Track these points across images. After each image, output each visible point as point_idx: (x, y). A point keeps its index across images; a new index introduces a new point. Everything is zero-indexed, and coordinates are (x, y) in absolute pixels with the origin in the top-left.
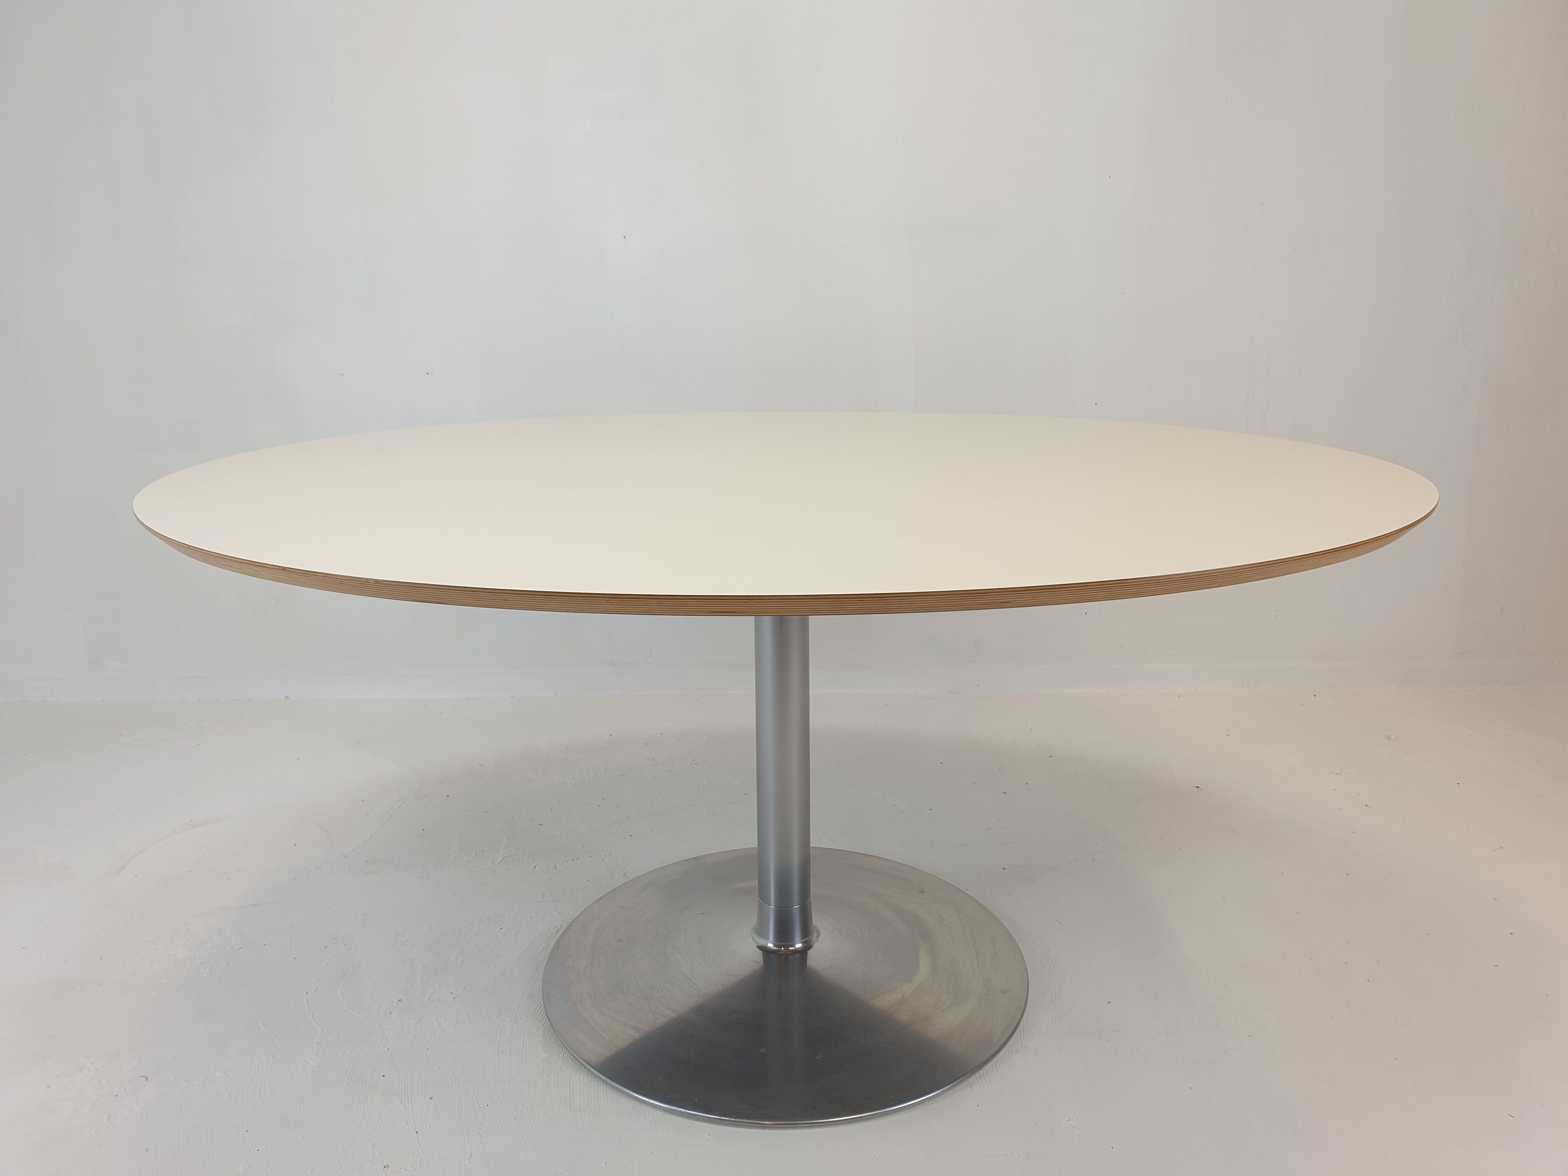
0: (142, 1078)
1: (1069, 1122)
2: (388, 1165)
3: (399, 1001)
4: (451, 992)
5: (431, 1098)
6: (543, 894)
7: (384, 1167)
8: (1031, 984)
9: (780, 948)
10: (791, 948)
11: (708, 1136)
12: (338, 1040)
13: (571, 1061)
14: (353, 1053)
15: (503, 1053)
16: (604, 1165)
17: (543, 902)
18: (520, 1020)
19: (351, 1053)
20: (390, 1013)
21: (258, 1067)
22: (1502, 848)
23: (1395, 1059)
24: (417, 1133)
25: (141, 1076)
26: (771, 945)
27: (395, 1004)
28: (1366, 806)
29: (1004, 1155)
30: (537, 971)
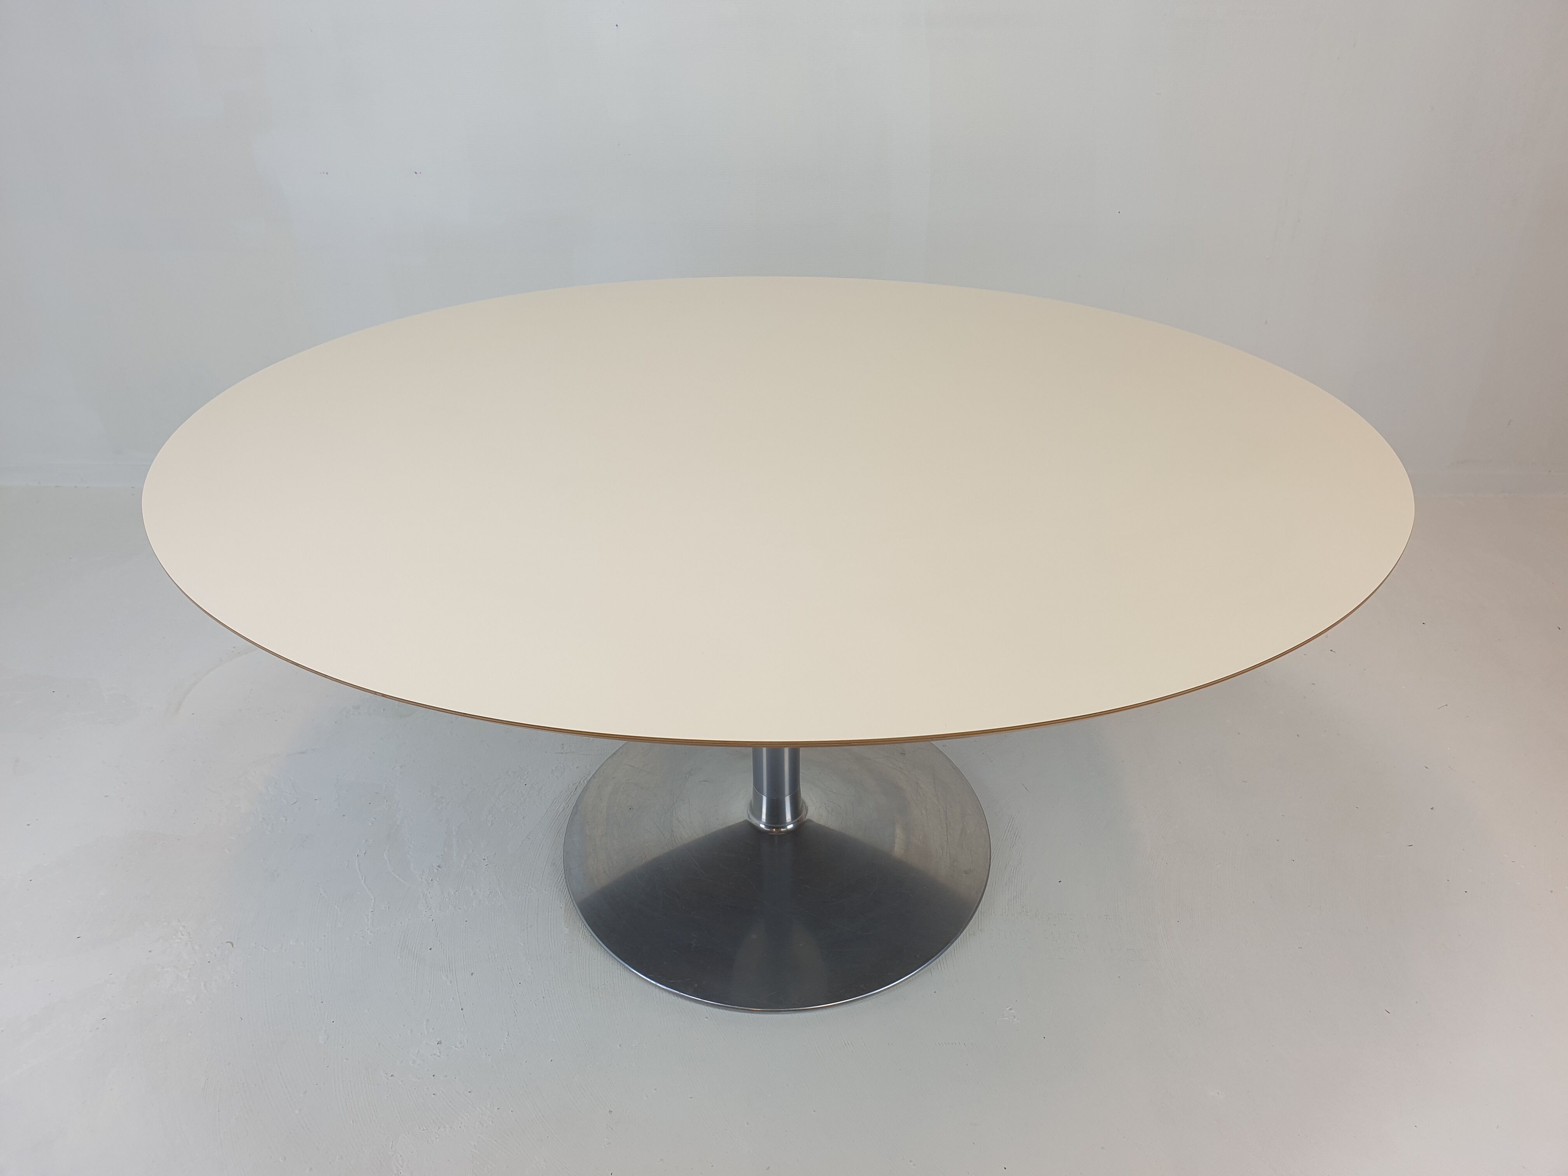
0: (228, 943)
1: (1011, 1011)
2: (441, 1041)
3: (439, 867)
4: (483, 857)
5: (472, 974)
6: (562, 744)
7: (438, 1044)
8: (993, 858)
9: (772, 830)
10: (782, 830)
11: (706, 1019)
12: (389, 909)
13: (589, 936)
14: (403, 924)
15: (531, 927)
16: (618, 1047)
17: (562, 753)
18: (545, 890)
19: (401, 923)
20: (432, 880)
21: (324, 936)
22: (1446, 705)
23: (1299, 948)
24: (462, 1009)
25: (227, 942)
26: (762, 826)
27: (435, 870)
28: (1331, 650)
29: (952, 1044)
30: (558, 835)
